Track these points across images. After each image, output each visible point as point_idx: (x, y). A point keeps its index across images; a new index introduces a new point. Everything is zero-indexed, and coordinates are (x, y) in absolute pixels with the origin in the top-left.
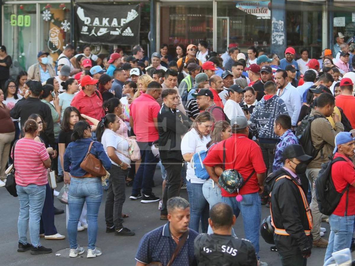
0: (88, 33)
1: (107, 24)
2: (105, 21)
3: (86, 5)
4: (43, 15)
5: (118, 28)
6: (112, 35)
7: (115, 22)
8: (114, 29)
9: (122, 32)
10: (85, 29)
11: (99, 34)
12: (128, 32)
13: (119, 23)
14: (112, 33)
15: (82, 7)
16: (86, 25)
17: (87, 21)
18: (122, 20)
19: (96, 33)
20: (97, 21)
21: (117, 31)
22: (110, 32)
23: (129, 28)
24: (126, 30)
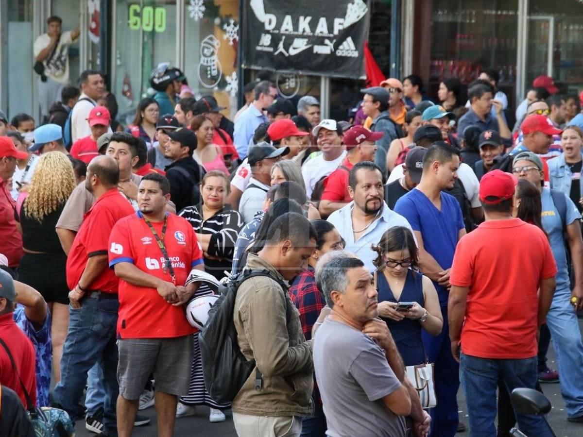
0: (271, 50)
1: (308, 31)
2: (304, 23)
4: (190, 8)
5: (329, 38)
6: (318, 55)
8: (320, 41)
9: (336, 47)
10: (266, 40)
11: (292, 52)
12: (348, 47)
13: (331, 28)
14: (318, 49)
16: (268, 32)
17: (270, 23)
18: (337, 21)
19: (287, 47)
20: (287, 24)
21: (326, 45)
22: (311, 49)
23: (349, 39)
24: (345, 43)
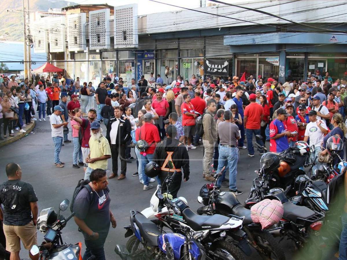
0: (210, 71)
1: (217, 67)
3: (209, 59)
4: (195, 63)
5: (221, 69)
6: (219, 72)
7: (220, 67)
8: (219, 69)
9: (223, 70)
10: (209, 69)
11: (214, 71)
12: (225, 71)
13: (221, 67)
15: (208, 60)
16: (209, 68)
17: (210, 66)
18: (222, 66)
19: (213, 71)
20: (213, 66)
23: (225, 69)
